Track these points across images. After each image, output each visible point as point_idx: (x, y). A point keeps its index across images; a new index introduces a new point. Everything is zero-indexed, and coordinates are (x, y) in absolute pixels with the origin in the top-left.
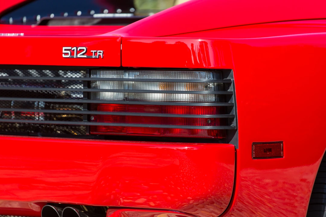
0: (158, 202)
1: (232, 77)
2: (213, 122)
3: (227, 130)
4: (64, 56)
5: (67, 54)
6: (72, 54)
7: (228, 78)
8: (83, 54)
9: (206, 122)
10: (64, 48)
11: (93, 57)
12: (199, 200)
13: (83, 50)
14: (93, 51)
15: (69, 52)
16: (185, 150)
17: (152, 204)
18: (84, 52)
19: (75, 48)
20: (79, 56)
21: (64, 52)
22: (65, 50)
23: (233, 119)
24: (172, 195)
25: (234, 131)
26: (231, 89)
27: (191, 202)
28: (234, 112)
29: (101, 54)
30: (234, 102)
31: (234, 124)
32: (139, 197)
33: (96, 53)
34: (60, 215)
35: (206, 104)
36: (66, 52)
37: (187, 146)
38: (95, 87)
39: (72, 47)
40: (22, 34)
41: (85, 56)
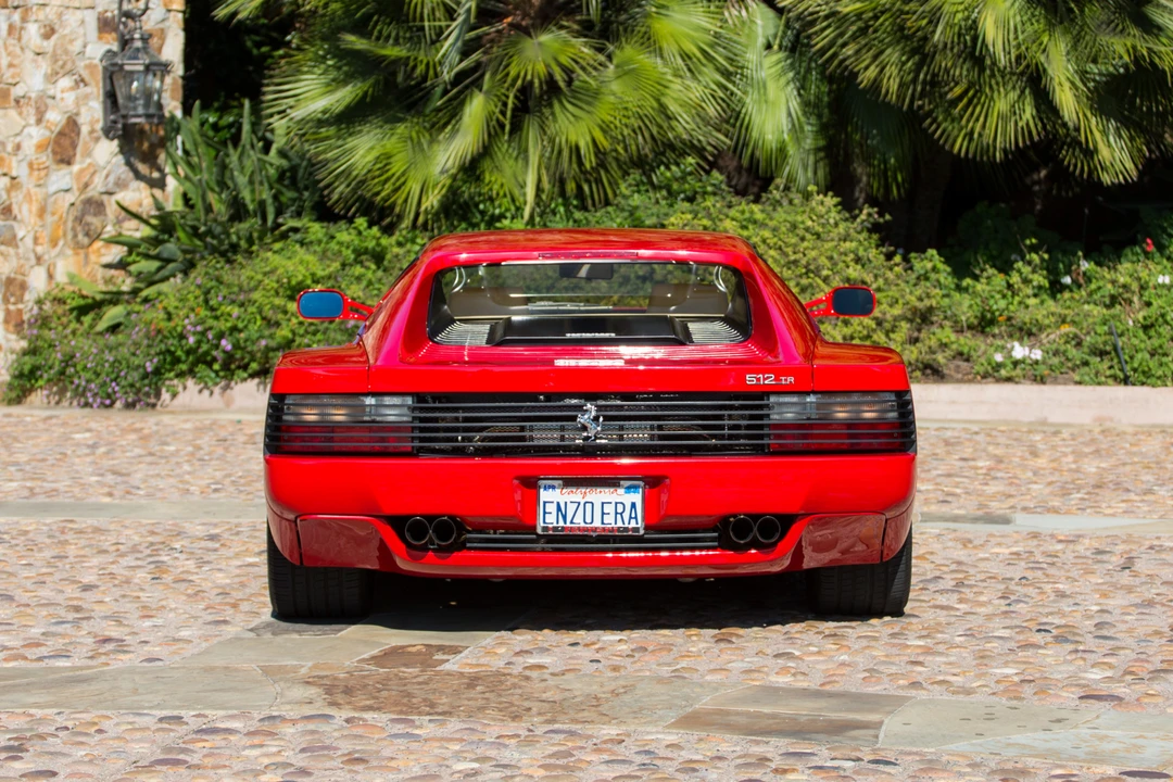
4: (749, 383)
5: (751, 381)
6: (758, 380)
8: (771, 381)
10: (747, 376)
11: (781, 383)
13: (772, 377)
14: (784, 378)
15: (754, 379)
18: (773, 379)
19: (761, 376)
20: (766, 382)
21: (747, 379)
22: (749, 377)
29: (793, 380)
33: (786, 380)
36: (751, 379)
39: (758, 374)
41: (773, 383)
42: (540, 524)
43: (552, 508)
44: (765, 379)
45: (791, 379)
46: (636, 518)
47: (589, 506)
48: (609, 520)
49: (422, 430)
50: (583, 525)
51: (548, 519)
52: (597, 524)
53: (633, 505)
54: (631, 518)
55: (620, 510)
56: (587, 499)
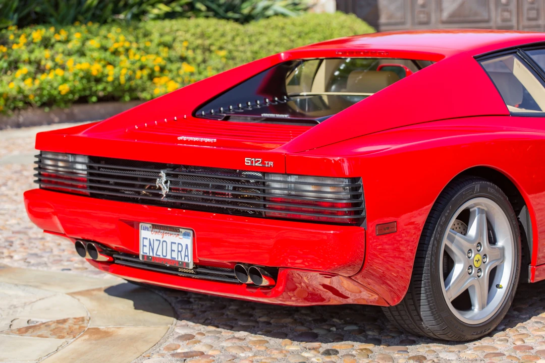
0: (310, 263)
1: (361, 182)
2: (350, 213)
3: (359, 219)
4: (246, 164)
5: (248, 163)
6: (252, 162)
7: (359, 183)
8: (259, 164)
9: (344, 213)
10: (246, 159)
11: (267, 166)
12: (341, 264)
13: (259, 161)
14: (266, 162)
15: (249, 161)
16: (331, 233)
17: (307, 264)
19: (254, 159)
20: (256, 164)
21: (246, 161)
22: (247, 160)
23: (363, 211)
24: (322, 260)
25: (364, 218)
26: (361, 191)
27: (336, 266)
28: (363, 206)
29: (272, 164)
30: (363, 199)
31: (363, 214)
32: (297, 259)
33: (268, 164)
34: (248, 270)
35: (344, 201)
36: (248, 161)
37: (333, 231)
38: (268, 186)
39: (252, 159)
40: (215, 147)
41: (261, 165)
42: (141, 253)
43: (146, 243)
44: (256, 162)
45: (271, 164)
46: (188, 256)
47: (164, 243)
48: (175, 255)
49: (91, 181)
50: (161, 257)
51: (144, 250)
52: (169, 257)
53: (187, 245)
54: (185, 256)
55: (180, 249)
56: (164, 239)
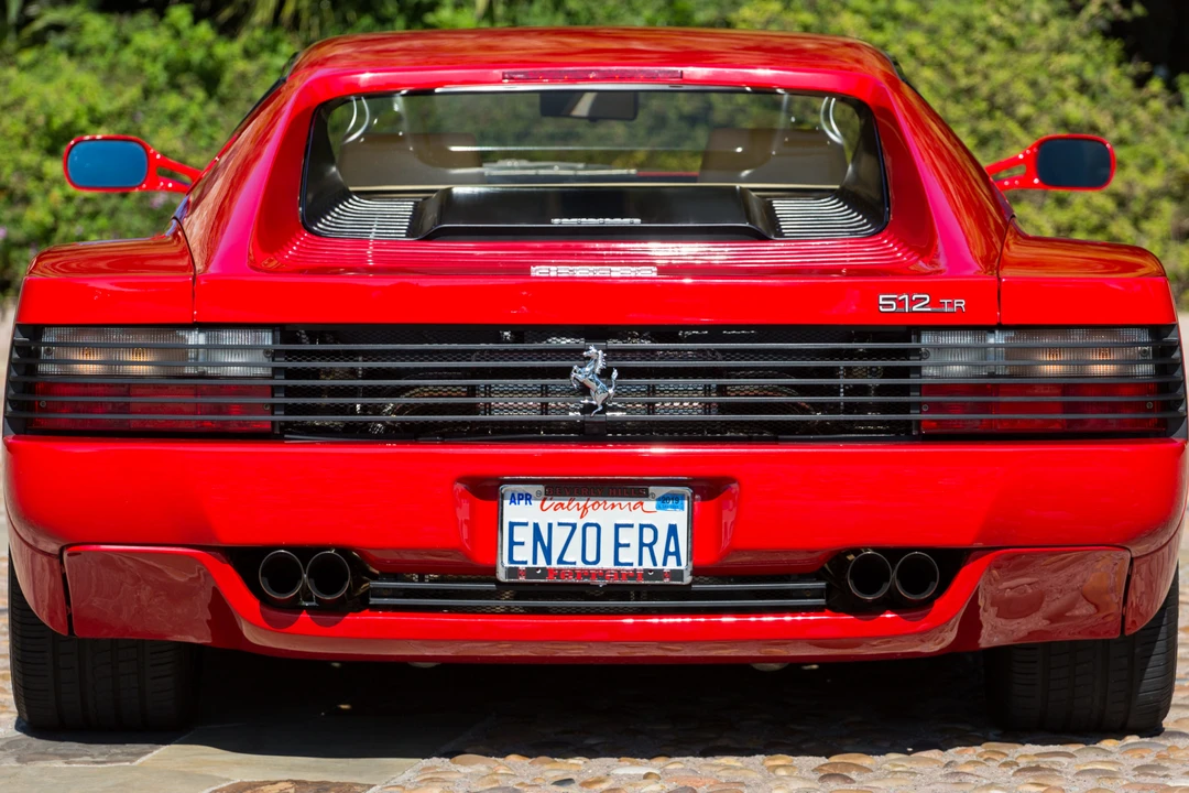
1: (1175, 337)
3: (1169, 419)
4: (882, 310)
5: (889, 306)
6: (901, 303)
7: (1170, 337)
8: (924, 306)
10: (881, 297)
11: (945, 310)
13: (925, 299)
14: (946, 301)
15: (893, 303)
18: (927, 302)
19: (906, 296)
20: (915, 308)
21: (881, 302)
22: (884, 299)
23: (1181, 401)
25: (1181, 419)
26: (1177, 355)
28: (1182, 390)
29: (962, 305)
30: (1181, 375)
31: (1182, 408)
33: (951, 305)
36: (887, 302)
39: (900, 293)
41: (928, 309)
42: (504, 563)
43: (524, 535)
44: (912, 303)
45: (960, 303)
46: (677, 554)
47: (591, 532)
48: (629, 556)
49: (291, 392)
50: (580, 565)
51: (517, 554)
52: (607, 563)
53: (672, 528)
54: (668, 552)
55: (648, 539)
56: (588, 519)
